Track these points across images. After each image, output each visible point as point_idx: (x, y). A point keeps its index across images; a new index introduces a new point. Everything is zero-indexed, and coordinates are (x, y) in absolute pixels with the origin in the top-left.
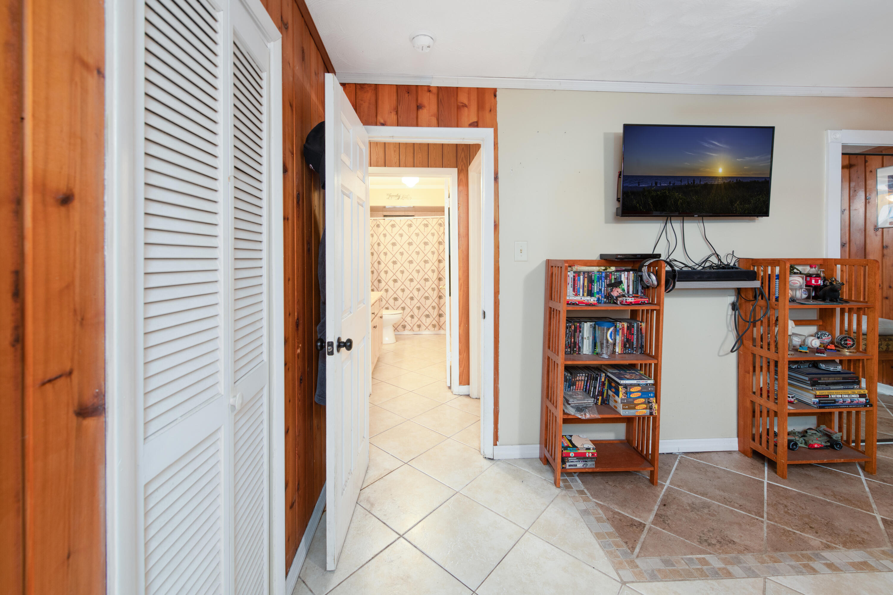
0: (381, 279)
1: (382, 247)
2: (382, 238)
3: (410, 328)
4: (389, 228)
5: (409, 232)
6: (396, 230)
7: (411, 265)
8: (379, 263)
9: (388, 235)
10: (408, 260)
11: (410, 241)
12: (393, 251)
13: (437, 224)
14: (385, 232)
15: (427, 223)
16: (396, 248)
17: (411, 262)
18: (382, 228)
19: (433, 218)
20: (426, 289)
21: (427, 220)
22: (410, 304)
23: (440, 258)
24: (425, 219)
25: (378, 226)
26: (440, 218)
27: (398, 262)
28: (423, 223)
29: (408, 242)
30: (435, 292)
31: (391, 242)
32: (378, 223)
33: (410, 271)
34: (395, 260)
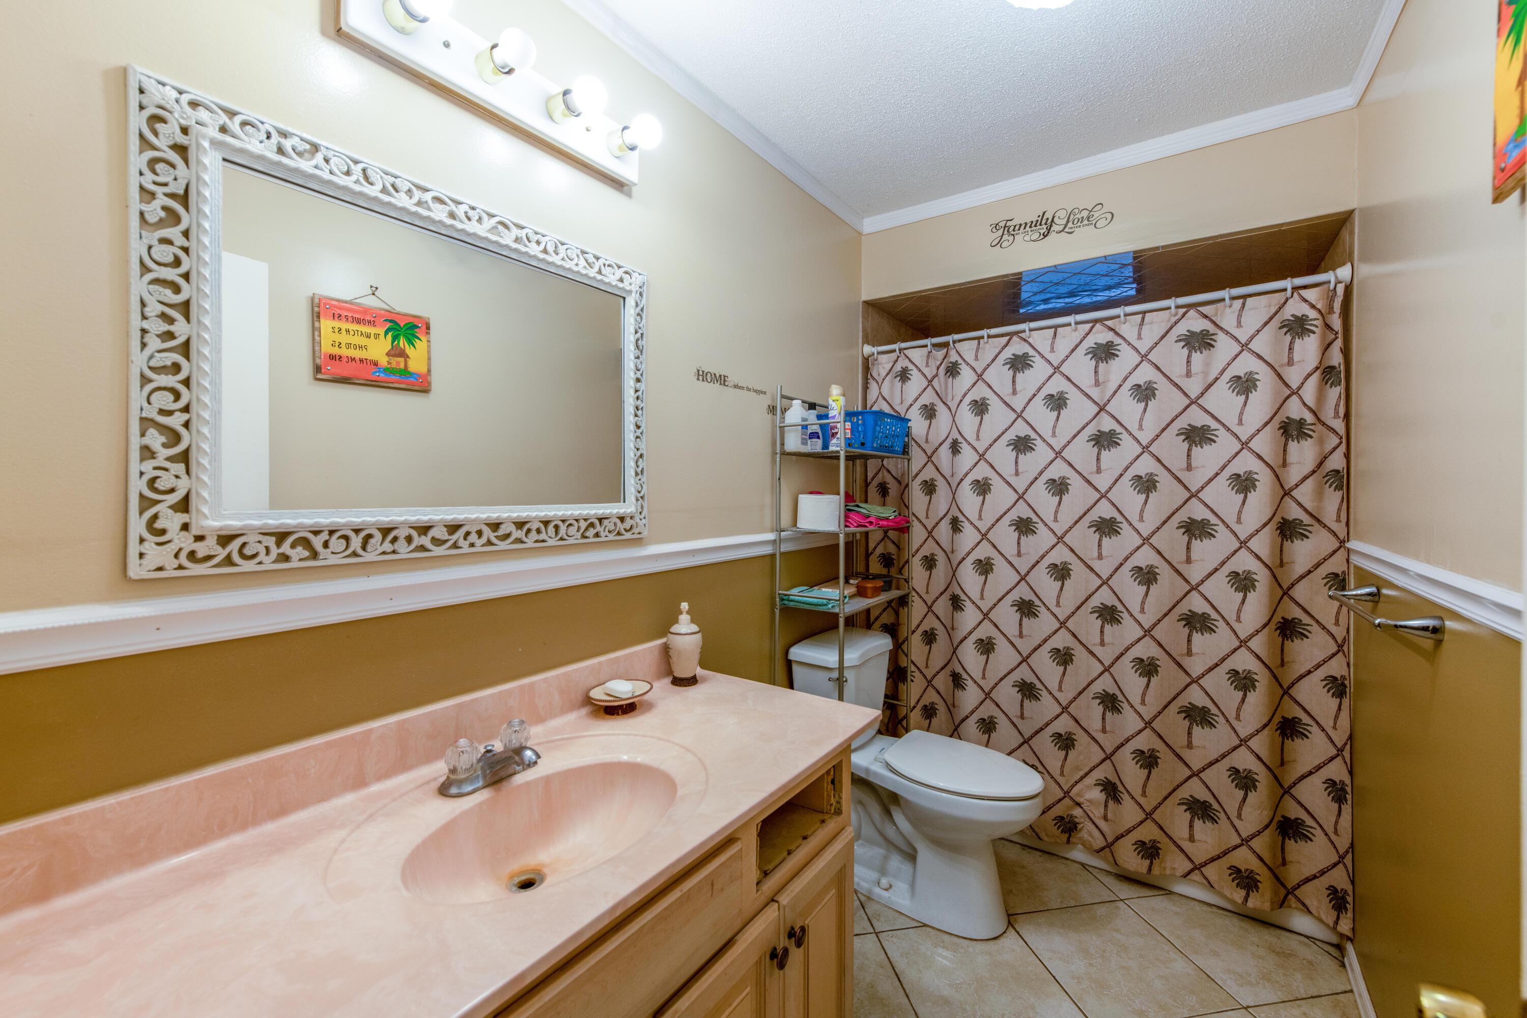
0: (963, 597)
1: (967, 457)
2: (967, 420)
3: (1100, 842)
4: (999, 375)
5: (1097, 383)
6: (1029, 380)
7: (1106, 541)
8: (956, 526)
9: (995, 404)
10: (1094, 516)
11: (1107, 424)
12: (1017, 473)
13: (1275, 322)
14: (981, 392)
15: (1207, 325)
16: (1032, 462)
17: (1107, 528)
18: (966, 376)
19: (1245, 297)
20: (1196, 667)
21: (1204, 309)
22: (1099, 725)
23: (1294, 513)
24: (1190, 306)
25: (953, 371)
26: (1295, 289)
27: (1040, 525)
28: (1182, 329)
29: (1091, 430)
30: (1252, 697)
31: (1011, 435)
32: (954, 357)
33: (1105, 569)
34: (1026, 513)
